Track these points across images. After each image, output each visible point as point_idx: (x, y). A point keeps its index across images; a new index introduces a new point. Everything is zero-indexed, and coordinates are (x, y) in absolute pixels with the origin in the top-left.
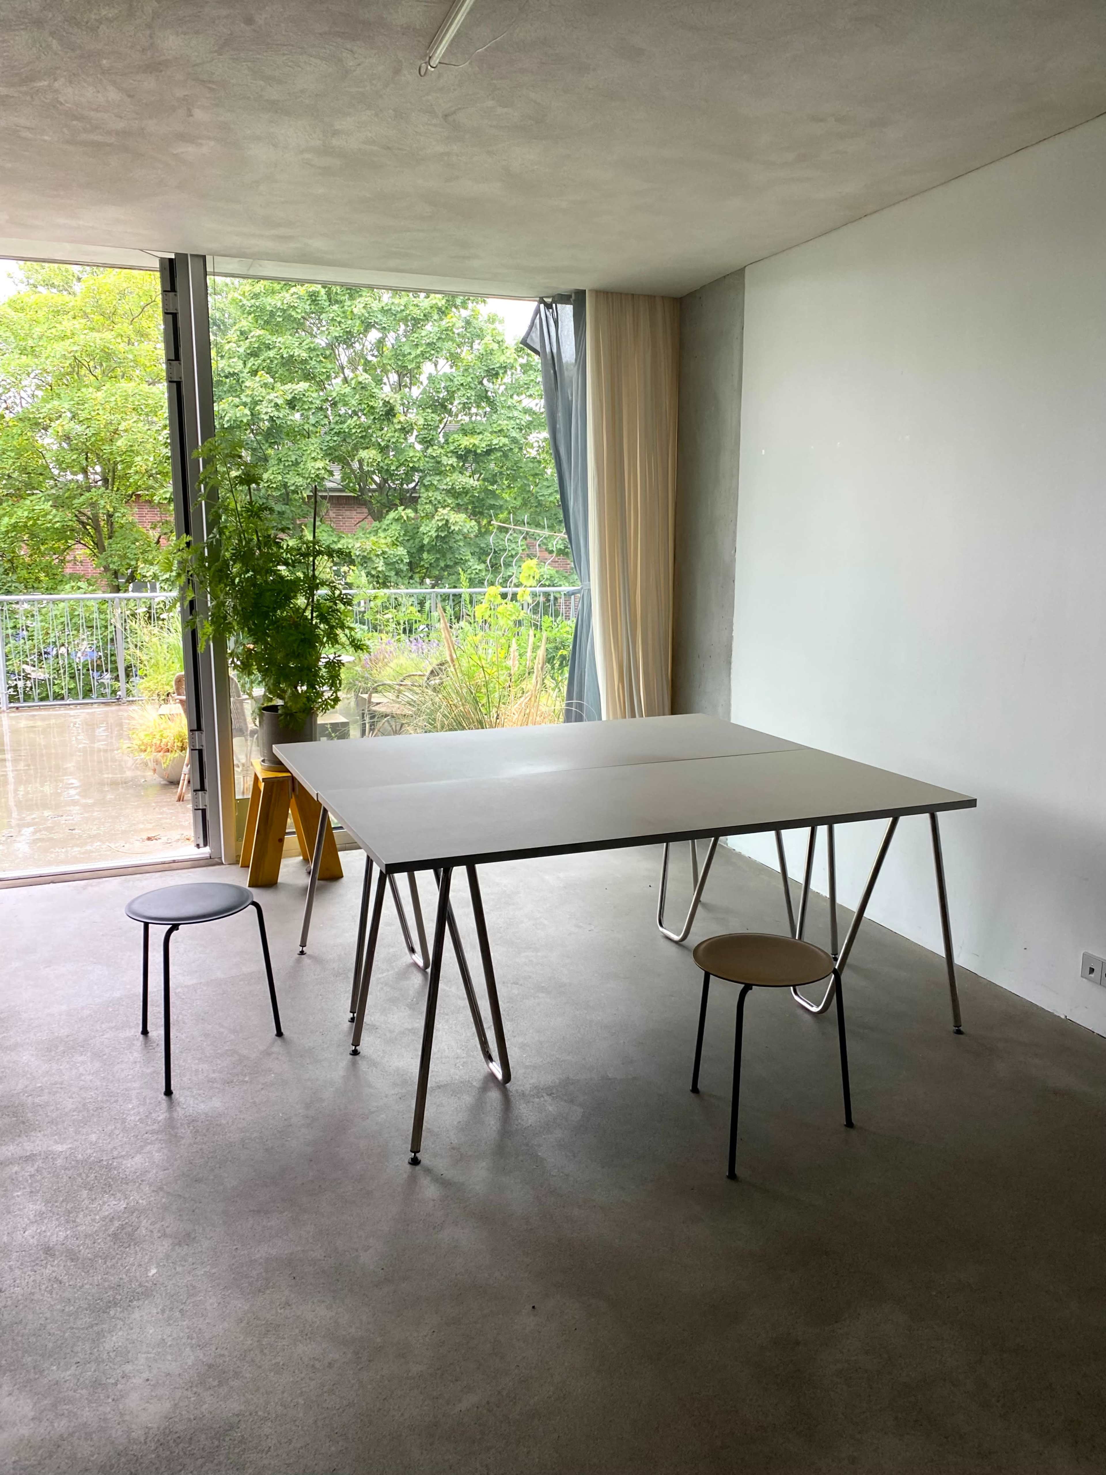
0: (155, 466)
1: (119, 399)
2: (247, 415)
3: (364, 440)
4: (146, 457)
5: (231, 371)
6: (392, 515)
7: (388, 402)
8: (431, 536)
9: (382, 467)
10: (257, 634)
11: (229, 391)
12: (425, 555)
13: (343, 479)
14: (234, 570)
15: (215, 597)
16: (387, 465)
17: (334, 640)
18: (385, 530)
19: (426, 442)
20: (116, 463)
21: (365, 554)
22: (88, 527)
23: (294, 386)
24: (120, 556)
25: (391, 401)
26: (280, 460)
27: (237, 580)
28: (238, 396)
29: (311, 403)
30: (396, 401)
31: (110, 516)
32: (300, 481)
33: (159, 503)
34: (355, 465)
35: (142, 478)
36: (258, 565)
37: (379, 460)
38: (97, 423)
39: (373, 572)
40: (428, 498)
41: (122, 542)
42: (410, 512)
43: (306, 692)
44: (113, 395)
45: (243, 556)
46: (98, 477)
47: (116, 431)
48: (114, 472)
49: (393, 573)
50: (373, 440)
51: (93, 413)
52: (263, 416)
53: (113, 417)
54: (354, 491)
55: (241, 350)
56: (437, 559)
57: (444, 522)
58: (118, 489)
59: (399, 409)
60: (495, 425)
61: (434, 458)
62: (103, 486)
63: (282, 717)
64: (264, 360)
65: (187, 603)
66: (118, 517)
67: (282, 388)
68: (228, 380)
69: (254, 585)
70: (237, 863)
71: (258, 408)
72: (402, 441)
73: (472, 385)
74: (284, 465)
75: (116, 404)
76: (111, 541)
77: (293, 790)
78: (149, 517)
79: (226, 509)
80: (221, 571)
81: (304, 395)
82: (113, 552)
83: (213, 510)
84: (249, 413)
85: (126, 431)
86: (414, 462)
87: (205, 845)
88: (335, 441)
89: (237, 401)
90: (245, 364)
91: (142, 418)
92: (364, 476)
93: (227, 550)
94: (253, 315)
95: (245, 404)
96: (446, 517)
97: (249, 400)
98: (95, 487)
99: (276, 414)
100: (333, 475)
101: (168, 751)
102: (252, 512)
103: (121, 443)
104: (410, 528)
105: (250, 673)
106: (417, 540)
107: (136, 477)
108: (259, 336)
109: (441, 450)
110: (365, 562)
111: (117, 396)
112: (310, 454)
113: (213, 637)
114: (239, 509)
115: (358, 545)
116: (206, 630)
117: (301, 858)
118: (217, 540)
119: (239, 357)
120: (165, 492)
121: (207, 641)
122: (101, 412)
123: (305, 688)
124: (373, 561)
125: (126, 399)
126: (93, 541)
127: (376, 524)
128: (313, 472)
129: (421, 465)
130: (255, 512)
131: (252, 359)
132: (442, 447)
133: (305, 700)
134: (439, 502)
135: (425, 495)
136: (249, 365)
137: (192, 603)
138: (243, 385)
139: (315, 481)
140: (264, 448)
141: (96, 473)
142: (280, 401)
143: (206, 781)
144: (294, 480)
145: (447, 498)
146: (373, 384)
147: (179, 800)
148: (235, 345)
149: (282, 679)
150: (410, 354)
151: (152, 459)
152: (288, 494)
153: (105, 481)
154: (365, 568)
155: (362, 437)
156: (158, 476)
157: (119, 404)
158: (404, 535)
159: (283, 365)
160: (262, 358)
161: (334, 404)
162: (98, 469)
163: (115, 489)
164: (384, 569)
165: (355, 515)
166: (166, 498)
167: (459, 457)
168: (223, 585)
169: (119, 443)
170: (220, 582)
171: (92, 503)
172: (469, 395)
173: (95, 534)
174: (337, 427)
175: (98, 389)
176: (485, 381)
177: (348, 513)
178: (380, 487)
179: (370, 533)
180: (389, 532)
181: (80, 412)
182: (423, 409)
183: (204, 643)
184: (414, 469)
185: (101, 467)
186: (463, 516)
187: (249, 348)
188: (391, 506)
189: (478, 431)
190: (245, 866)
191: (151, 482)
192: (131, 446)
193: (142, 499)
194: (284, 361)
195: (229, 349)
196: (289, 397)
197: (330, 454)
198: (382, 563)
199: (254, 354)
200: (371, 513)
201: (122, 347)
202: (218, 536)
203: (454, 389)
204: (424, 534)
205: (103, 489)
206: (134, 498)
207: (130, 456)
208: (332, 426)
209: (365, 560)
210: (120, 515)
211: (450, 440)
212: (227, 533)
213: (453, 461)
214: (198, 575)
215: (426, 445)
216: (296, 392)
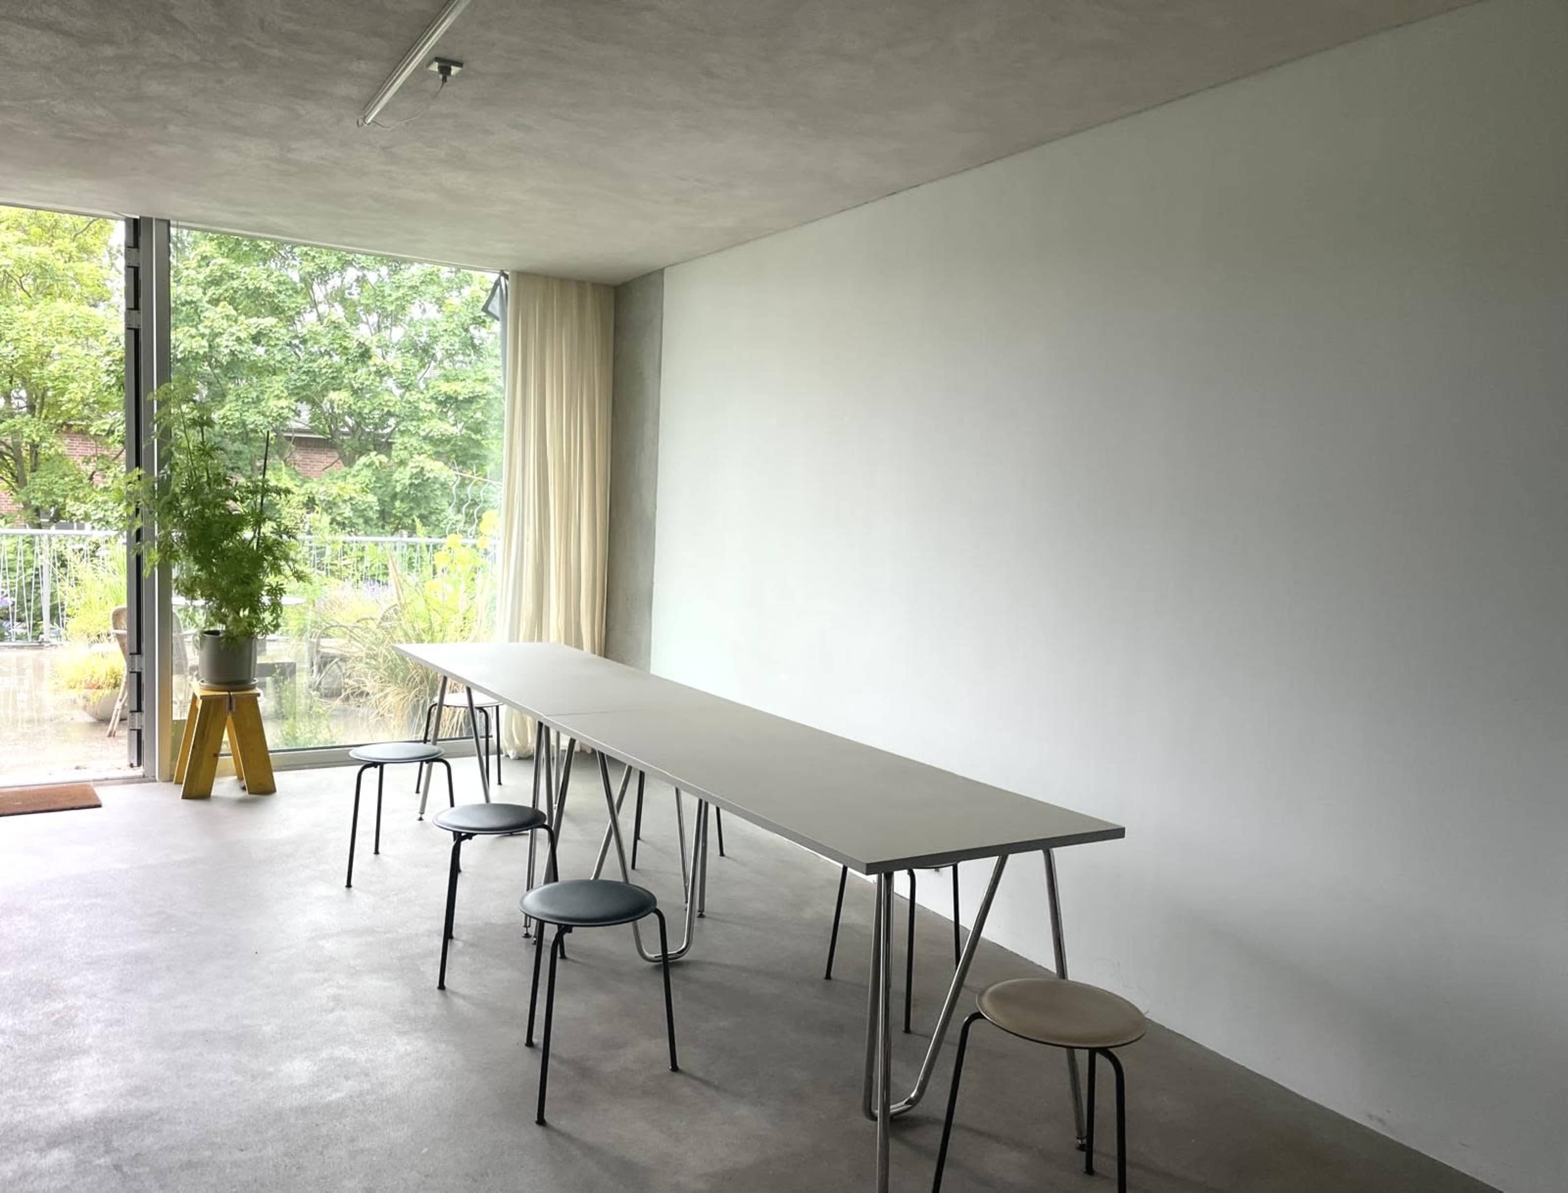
0: (94, 394)
1: (54, 320)
2: (204, 347)
3: (335, 382)
4: (82, 384)
5: (189, 299)
6: (363, 460)
7: (363, 344)
8: (404, 484)
9: (354, 411)
10: (203, 562)
11: (185, 321)
12: (397, 504)
13: (312, 420)
14: (183, 504)
15: (162, 527)
16: (360, 407)
17: (278, 571)
18: (354, 476)
19: (404, 387)
20: (46, 390)
21: (331, 499)
22: (7, 458)
23: (261, 321)
24: (44, 492)
25: (367, 343)
26: (238, 395)
27: (186, 512)
28: (196, 327)
29: (278, 339)
30: (372, 342)
31: (34, 446)
32: (260, 419)
33: (95, 435)
34: (326, 405)
35: (77, 406)
36: (208, 499)
37: (352, 402)
38: (27, 344)
39: (339, 518)
40: (403, 443)
41: (49, 476)
42: (383, 458)
43: (248, 617)
44: (47, 315)
45: (194, 491)
46: (22, 403)
47: (48, 355)
48: (43, 399)
49: (361, 521)
50: (346, 381)
51: (23, 334)
52: (222, 349)
53: (45, 339)
54: (324, 433)
55: (201, 277)
56: (411, 508)
57: (418, 469)
58: (46, 417)
59: (376, 351)
60: (479, 373)
61: (410, 403)
62: (29, 413)
63: (224, 640)
64: (226, 290)
65: (134, 531)
66: (45, 447)
67: (246, 322)
68: (184, 309)
69: (203, 517)
70: (171, 780)
71: (218, 340)
72: (377, 384)
73: (457, 332)
74: (243, 402)
75: (51, 325)
76: (35, 474)
77: (231, 708)
78: (80, 449)
79: (179, 448)
80: (170, 503)
81: (271, 331)
82: (36, 487)
83: (165, 448)
84: (207, 344)
85: (60, 354)
86: (389, 406)
87: (139, 764)
88: (303, 380)
89: (193, 331)
90: (205, 294)
91: (79, 341)
92: (334, 418)
93: (177, 485)
94: (216, 241)
95: (203, 336)
96: (421, 465)
97: (207, 331)
98: (19, 413)
99: (238, 348)
100: (299, 415)
101: (99, 688)
102: (204, 450)
103: (54, 368)
104: (382, 475)
105: (194, 598)
106: (389, 489)
107: (70, 405)
108: (222, 265)
109: (419, 395)
110: (331, 508)
111: (52, 317)
112: (273, 392)
113: (159, 564)
114: (191, 448)
115: (322, 489)
116: (152, 558)
117: (236, 777)
118: (168, 476)
119: (198, 284)
120: (103, 424)
121: (153, 567)
122: (32, 333)
123: (247, 612)
124: (339, 507)
125: (63, 320)
126: (12, 474)
127: (346, 469)
128: (275, 410)
129: (397, 410)
130: (206, 451)
131: (213, 287)
132: (422, 393)
133: (246, 624)
134: (415, 449)
135: (400, 441)
136: (210, 293)
137: (139, 532)
138: (202, 315)
139: (277, 420)
140: (222, 382)
141: (21, 398)
142: (243, 335)
143: (144, 703)
144: (252, 418)
145: (423, 445)
146: (348, 325)
147: (110, 736)
148: (194, 272)
149: (224, 603)
150: (390, 295)
151: (90, 386)
152: (247, 434)
153: (31, 408)
154: (330, 514)
155: (333, 378)
156: (96, 406)
157: (55, 325)
158: (375, 482)
159: (248, 297)
160: (224, 287)
161: (304, 342)
162: (23, 393)
163: (43, 416)
164: (351, 515)
165: (324, 459)
166: (104, 430)
167: (440, 403)
168: (171, 517)
169: (51, 367)
170: (169, 513)
171: (15, 432)
172: (453, 342)
173: (15, 465)
174: (306, 366)
175: (30, 308)
176: (471, 328)
177: (317, 456)
178: (353, 431)
179: (337, 478)
180: (358, 479)
181: (6, 331)
182: (402, 353)
183: (149, 569)
184: (390, 414)
185: (27, 392)
186: (440, 464)
187: (210, 276)
188: (363, 451)
189: (461, 378)
190: (179, 783)
191: (86, 412)
192: (65, 371)
193: (75, 428)
194: (250, 293)
195: (188, 275)
196: (254, 332)
197: (298, 394)
198: (348, 509)
199: (216, 282)
200: (342, 457)
201: (60, 264)
202: (169, 472)
203: (436, 334)
204: (397, 481)
205: (30, 416)
206: (65, 428)
207: (64, 382)
208: (301, 364)
209: (330, 506)
210: (48, 445)
211: (430, 386)
212: (178, 470)
213: (433, 406)
214: (148, 506)
215: (403, 390)
216: (262, 327)
